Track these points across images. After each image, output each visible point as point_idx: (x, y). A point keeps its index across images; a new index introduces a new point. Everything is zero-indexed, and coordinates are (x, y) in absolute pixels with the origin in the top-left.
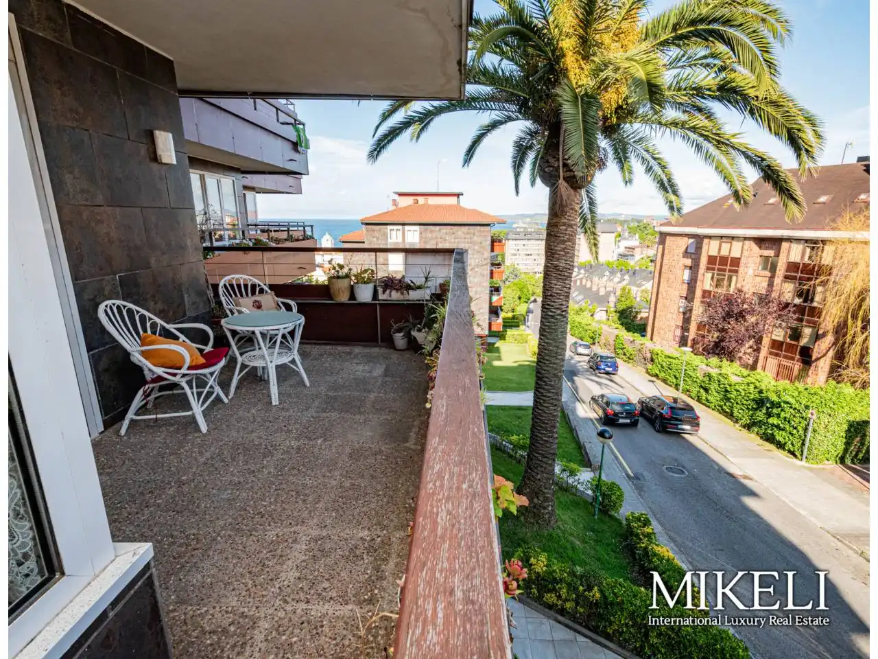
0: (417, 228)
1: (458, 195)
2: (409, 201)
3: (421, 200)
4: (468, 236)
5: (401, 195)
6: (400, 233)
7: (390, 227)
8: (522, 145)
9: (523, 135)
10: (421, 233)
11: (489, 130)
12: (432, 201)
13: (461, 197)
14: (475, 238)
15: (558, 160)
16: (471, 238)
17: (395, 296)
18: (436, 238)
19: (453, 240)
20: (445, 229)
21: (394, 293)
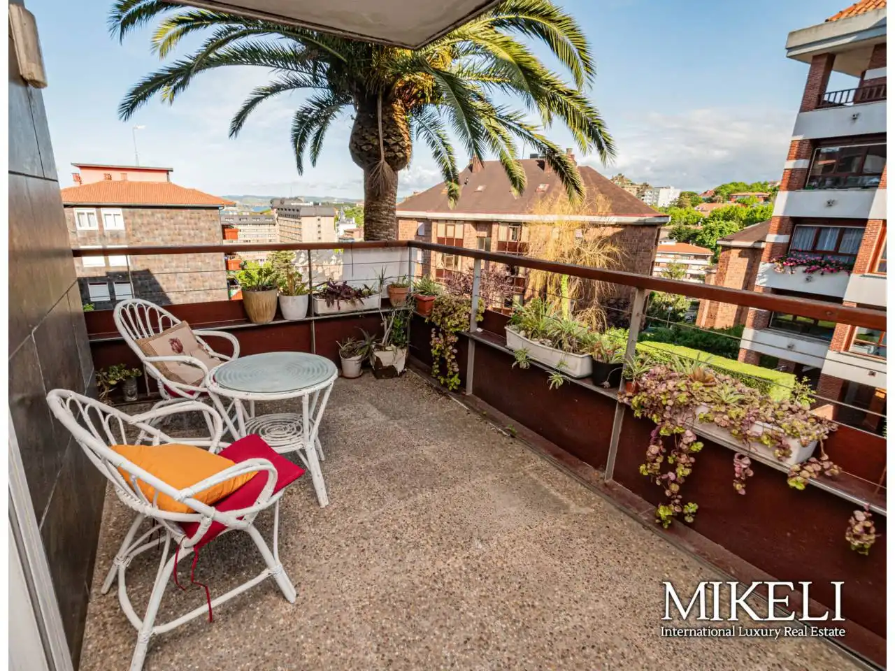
0: (120, 211)
1: (167, 171)
2: (98, 176)
3: (117, 176)
4: (193, 221)
5: (82, 167)
6: (94, 219)
7: (76, 210)
8: (306, 117)
9: (309, 105)
10: (125, 218)
11: (267, 95)
12: (133, 177)
13: (170, 173)
14: (202, 224)
15: (378, 137)
16: (196, 224)
17: (345, 307)
18: (149, 224)
19: (173, 226)
20: (159, 214)
21: (342, 303)
